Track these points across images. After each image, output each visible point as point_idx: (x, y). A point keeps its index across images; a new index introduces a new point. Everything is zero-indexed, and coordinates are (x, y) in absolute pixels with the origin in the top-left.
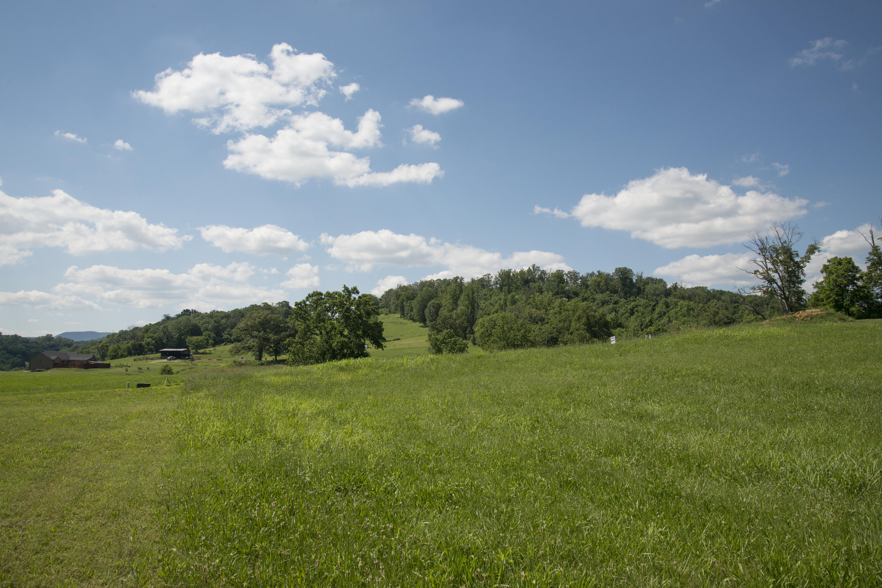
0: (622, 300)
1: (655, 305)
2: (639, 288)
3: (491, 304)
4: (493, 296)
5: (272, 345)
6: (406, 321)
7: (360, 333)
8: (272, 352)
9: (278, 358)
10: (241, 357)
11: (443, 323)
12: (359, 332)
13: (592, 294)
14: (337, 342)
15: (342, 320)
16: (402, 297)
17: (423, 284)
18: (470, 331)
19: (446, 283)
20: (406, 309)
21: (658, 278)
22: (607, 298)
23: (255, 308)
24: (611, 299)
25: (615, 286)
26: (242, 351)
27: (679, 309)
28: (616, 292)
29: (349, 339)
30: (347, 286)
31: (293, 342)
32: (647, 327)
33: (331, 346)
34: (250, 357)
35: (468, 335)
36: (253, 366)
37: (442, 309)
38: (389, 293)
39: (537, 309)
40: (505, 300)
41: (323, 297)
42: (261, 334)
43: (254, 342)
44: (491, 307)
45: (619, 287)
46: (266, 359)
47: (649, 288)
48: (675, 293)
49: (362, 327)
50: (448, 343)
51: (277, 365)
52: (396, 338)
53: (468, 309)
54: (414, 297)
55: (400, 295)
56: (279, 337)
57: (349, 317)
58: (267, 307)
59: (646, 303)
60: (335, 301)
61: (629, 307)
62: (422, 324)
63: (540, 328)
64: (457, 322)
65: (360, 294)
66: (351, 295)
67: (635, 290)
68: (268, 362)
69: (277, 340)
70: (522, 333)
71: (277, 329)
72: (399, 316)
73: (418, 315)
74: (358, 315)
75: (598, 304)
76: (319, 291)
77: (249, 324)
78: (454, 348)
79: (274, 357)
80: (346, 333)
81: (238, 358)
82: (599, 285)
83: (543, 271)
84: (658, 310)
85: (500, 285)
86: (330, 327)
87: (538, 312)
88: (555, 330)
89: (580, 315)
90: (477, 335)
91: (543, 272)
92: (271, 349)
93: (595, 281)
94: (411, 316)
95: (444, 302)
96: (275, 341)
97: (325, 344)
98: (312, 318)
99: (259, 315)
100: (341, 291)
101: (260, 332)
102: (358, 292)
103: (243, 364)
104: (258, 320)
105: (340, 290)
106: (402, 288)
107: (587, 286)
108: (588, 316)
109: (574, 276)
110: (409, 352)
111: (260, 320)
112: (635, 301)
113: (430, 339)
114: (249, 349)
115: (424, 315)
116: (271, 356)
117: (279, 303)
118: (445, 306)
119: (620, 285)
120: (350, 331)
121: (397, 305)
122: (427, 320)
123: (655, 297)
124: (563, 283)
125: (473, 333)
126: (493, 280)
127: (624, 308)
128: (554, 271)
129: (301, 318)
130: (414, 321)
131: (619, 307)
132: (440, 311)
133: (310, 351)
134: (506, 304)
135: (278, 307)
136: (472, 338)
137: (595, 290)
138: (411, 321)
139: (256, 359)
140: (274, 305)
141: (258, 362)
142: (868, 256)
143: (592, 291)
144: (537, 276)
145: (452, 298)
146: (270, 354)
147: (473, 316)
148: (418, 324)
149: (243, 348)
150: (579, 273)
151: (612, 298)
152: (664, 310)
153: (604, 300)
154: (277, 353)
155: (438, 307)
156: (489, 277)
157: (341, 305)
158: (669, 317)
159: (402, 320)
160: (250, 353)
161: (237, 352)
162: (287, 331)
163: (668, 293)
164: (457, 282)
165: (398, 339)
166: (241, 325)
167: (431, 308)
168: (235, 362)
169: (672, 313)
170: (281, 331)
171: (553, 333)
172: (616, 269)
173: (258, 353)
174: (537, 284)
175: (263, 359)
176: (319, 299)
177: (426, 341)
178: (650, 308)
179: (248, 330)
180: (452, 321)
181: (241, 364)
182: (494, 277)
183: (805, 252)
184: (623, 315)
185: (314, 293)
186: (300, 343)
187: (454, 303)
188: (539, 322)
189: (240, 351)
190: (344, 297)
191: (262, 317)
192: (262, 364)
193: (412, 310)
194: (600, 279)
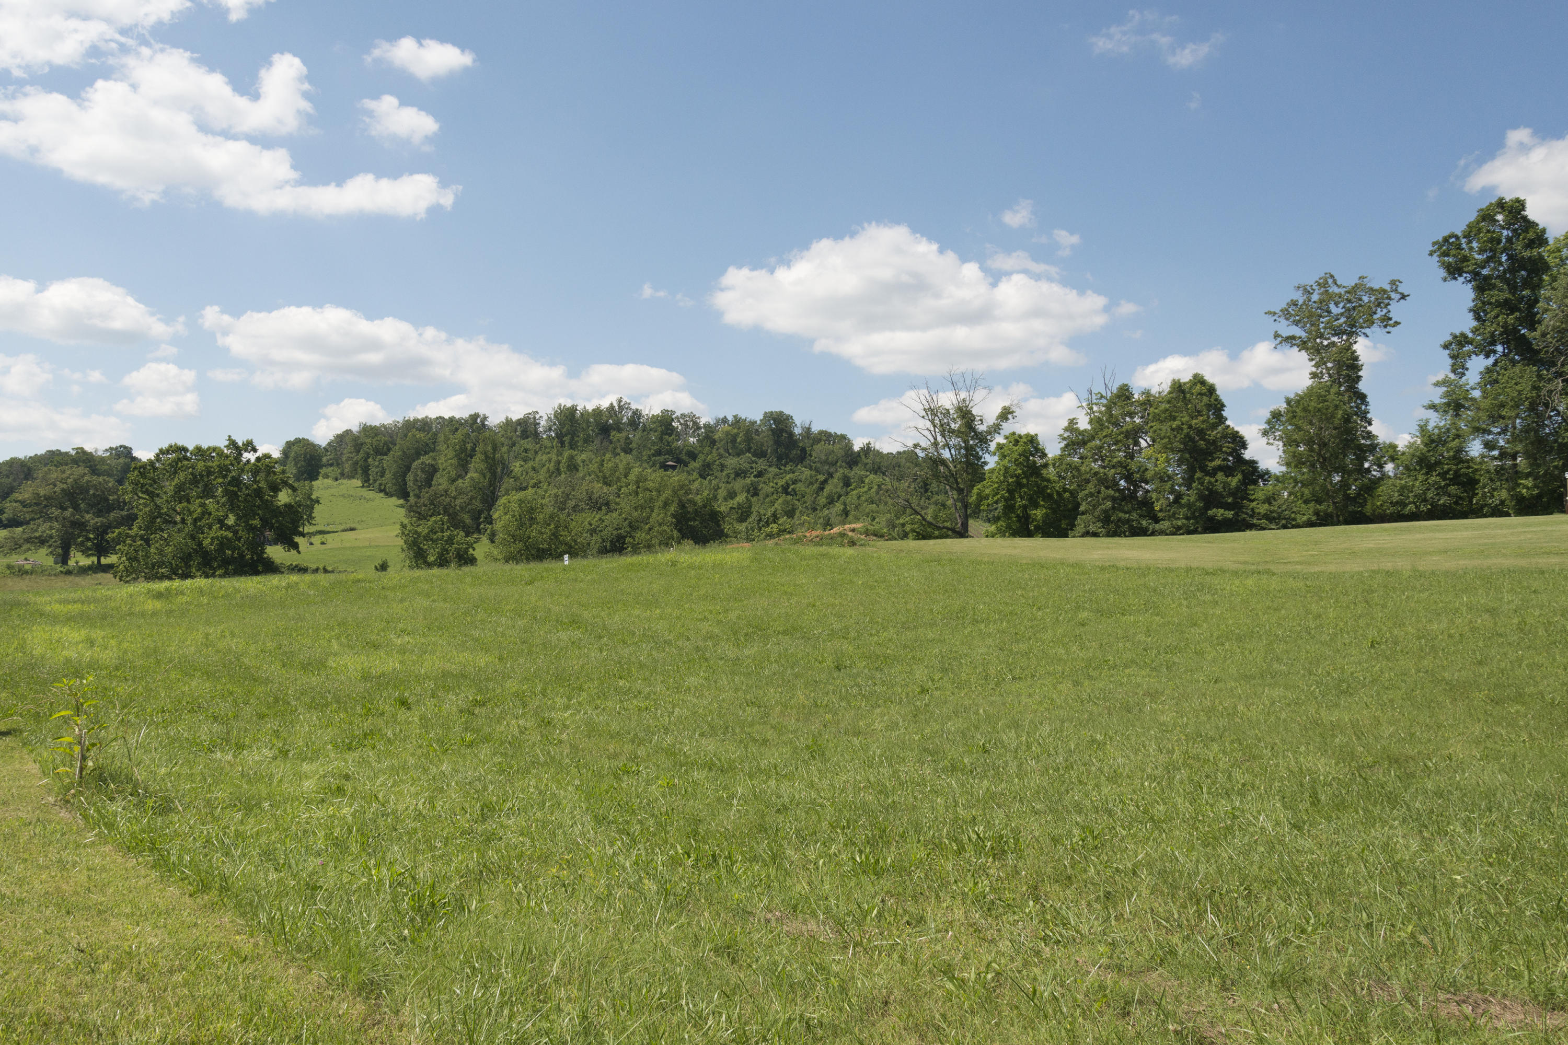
0: (771, 469)
1: (826, 481)
2: (803, 450)
3: (534, 469)
4: (540, 453)
5: (92, 536)
6: (371, 494)
7: (256, 522)
8: (90, 549)
9: (104, 561)
10: (23, 557)
11: (432, 503)
12: (254, 522)
13: (721, 456)
14: (212, 538)
15: (224, 500)
16: (365, 448)
17: (410, 425)
18: (486, 518)
19: (453, 424)
20: (373, 471)
21: (839, 433)
22: (746, 466)
23: (56, 458)
24: (752, 468)
25: (762, 445)
26: (25, 547)
27: (865, 489)
28: (761, 454)
29: (236, 533)
30: (233, 438)
31: (128, 536)
32: (767, 524)
33: (200, 544)
34: (43, 557)
35: (482, 526)
36: (50, 575)
37: (438, 475)
38: (341, 439)
39: (605, 483)
40: (558, 462)
41: (188, 454)
42: (68, 513)
43: (51, 528)
44: (532, 473)
45: (769, 448)
46: (77, 562)
47: (819, 451)
48: (866, 461)
49: (260, 512)
50: (438, 539)
51: (100, 576)
52: (348, 526)
53: (485, 477)
54: (389, 450)
55: (362, 444)
56: (105, 520)
57: (235, 493)
58: (83, 458)
59: (811, 477)
60: (210, 464)
61: (781, 483)
62: (401, 501)
63: (600, 519)
64: (458, 502)
65: (259, 454)
66: (241, 455)
67: (795, 452)
68: (81, 567)
69: (101, 526)
70: (551, 530)
71: (102, 505)
72: (359, 483)
73: (394, 484)
74: (255, 490)
75: (728, 476)
76: (180, 444)
77: (42, 494)
78: (447, 550)
79: (95, 559)
80: (231, 520)
81: (17, 560)
82: (734, 441)
83: (637, 410)
84: (828, 489)
85: (556, 434)
86: (199, 510)
87: (605, 489)
88: (627, 522)
89: (667, 499)
90: (498, 526)
91: (637, 414)
92: (89, 544)
93: (727, 433)
94: (380, 485)
95: (441, 462)
96: (96, 529)
97: (189, 541)
98: (165, 493)
99: (64, 476)
100: (222, 447)
101: (64, 509)
102: (255, 450)
103: (26, 572)
104: (60, 486)
105: (222, 443)
106: (369, 431)
107: (713, 442)
108: (680, 501)
109: (691, 422)
110: (368, 554)
111: (65, 486)
112: (794, 472)
113: (403, 533)
114: (42, 542)
115: (405, 484)
116: (88, 556)
117: (111, 448)
118: (444, 470)
119: (771, 443)
120: (239, 518)
121: (356, 463)
122: (411, 494)
123: (826, 467)
124: (670, 435)
125: (490, 521)
126: (543, 423)
127: (771, 484)
128: (657, 411)
129: (143, 493)
130: (389, 495)
131: (764, 483)
132: (435, 478)
133: (161, 552)
134: (558, 470)
135: (109, 458)
136: (488, 531)
137: (727, 451)
138: (382, 495)
139: (56, 563)
140: (100, 453)
141: (59, 568)
142: (1062, 432)
143: (722, 451)
144: (625, 420)
145: (456, 456)
146: (86, 552)
147: (493, 493)
148: (395, 501)
149: (28, 540)
150: (699, 418)
151: (754, 465)
152: (839, 490)
153: (740, 469)
154: (102, 549)
155: (432, 471)
156: (535, 418)
157: (224, 470)
158: (845, 504)
159: (365, 493)
160: (43, 551)
161: (16, 546)
162: (123, 510)
163: (853, 459)
164: (476, 423)
165: (352, 529)
166: (26, 492)
167: (419, 473)
168: (9, 567)
169: (852, 497)
170: (109, 511)
171: (620, 529)
172: (766, 413)
173: (60, 550)
174: (624, 434)
175: (71, 563)
176: (179, 460)
177: (397, 536)
178: (816, 486)
179: (41, 507)
180: (448, 499)
181: (22, 572)
182: (545, 417)
183: (995, 417)
184: (768, 496)
185: (171, 447)
186: (142, 538)
187: (459, 465)
188: (603, 508)
189: (21, 546)
190: (227, 457)
191: (69, 481)
192: (69, 573)
193: (382, 475)
194: (735, 431)
